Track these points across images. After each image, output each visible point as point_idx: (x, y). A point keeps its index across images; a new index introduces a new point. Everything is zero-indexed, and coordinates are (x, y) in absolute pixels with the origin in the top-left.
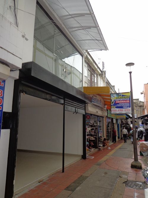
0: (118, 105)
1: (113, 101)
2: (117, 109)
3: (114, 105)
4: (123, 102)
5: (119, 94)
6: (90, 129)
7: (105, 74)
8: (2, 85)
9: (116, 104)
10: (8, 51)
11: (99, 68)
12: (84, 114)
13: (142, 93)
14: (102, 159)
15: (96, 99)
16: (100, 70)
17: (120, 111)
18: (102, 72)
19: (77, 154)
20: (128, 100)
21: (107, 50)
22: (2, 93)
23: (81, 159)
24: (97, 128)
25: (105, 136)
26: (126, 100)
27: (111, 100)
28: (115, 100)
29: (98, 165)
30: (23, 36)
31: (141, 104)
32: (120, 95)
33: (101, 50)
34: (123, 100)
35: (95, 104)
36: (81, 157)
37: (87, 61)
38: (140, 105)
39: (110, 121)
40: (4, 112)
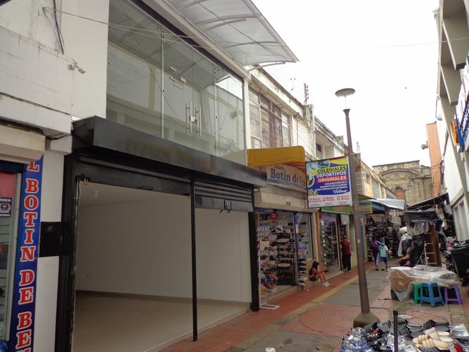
0: (323, 188)
1: (310, 179)
2: (322, 197)
3: (314, 188)
4: (333, 179)
5: (325, 163)
6: (267, 244)
7: (311, 112)
8: (37, 169)
9: (317, 185)
10: (35, 104)
11: (295, 101)
12: (252, 210)
13: (424, 147)
14: (297, 310)
15: (282, 174)
16: (299, 104)
17: (327, 202)
18: (303, 107)
19: (239, 300)
20: (343, 175)
21: (298, 62)
22: (37, 186)
23: (248, 312)
24: (294, 239)
25: (317, 257)
26: (340, 175)
27: (307, 177)
28: (315, 177)
29: (280, 323)
30: (71, 68)
31: (426, 172)
32: (326, 165)
33: (284, 62)
34: (332, 177)
35: (281, 185)
36: (248, 308)
37: (257, 90)
38: (423, 176)
39: (334, 220)
40: (42, 223)
